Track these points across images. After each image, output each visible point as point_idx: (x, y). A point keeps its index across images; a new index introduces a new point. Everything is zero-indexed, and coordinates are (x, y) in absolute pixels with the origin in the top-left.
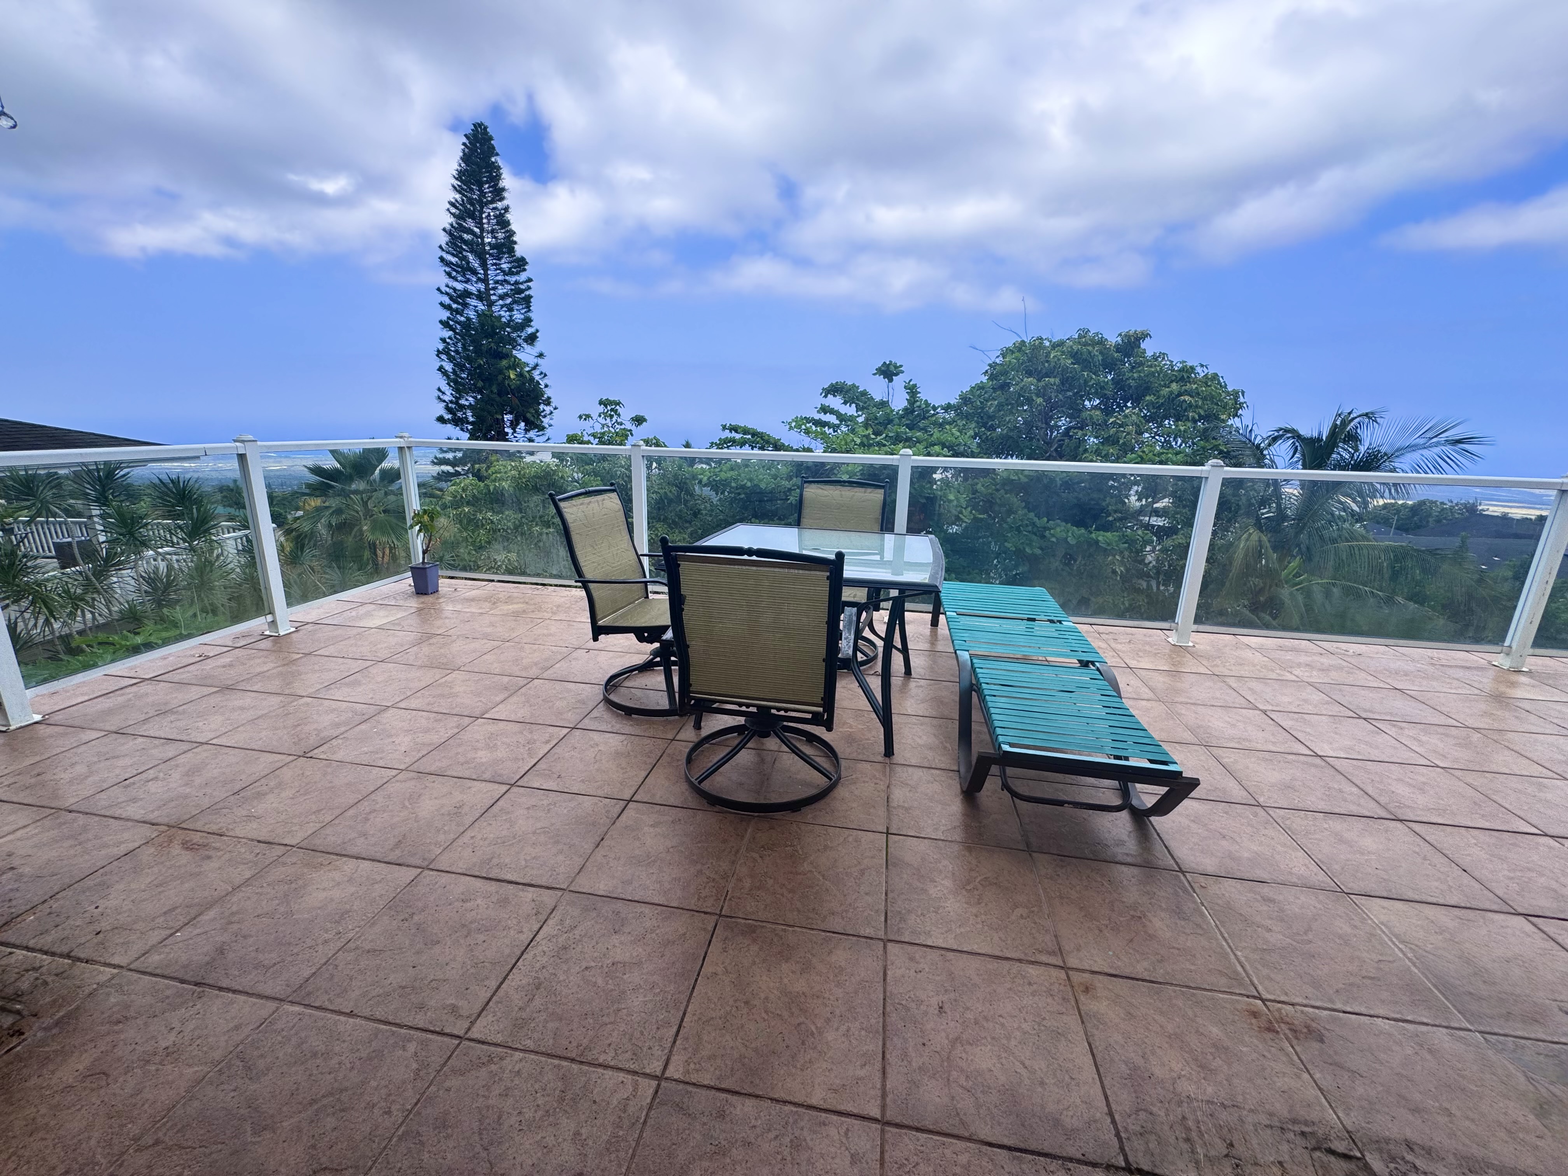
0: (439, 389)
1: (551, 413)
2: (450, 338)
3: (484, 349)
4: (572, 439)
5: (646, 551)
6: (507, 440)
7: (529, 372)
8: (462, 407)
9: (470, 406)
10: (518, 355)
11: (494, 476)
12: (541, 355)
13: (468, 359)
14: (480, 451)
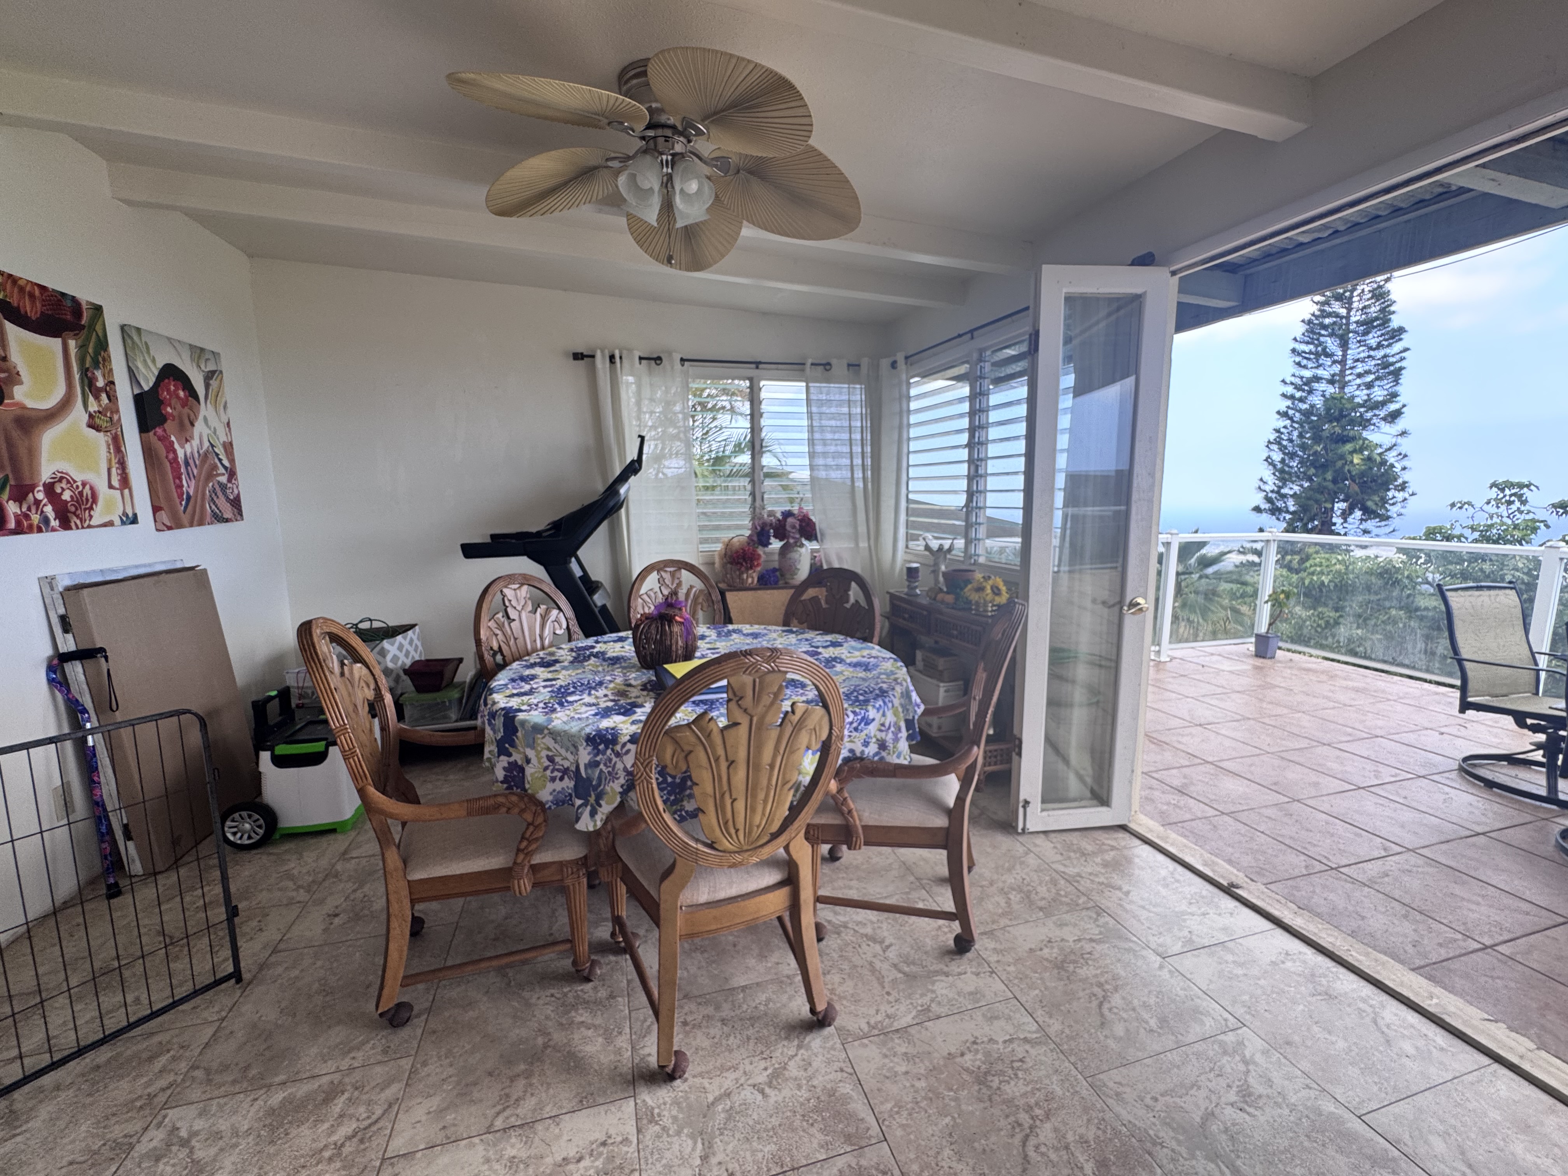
0: (1261, 480)
1: (1405, 499)
2: (1285, 427)
3: (1325, 434)
4: (1431, 534)
5: (1546, 648)
6: (1332, 533)
7: (1380, 454)
8: (1284, 496)
9: (1294, 496)
10: (1369, 437)
11: (1312, 569)
12: (1403, 433)
13: (1303, 447)
14: (1293, 543)
